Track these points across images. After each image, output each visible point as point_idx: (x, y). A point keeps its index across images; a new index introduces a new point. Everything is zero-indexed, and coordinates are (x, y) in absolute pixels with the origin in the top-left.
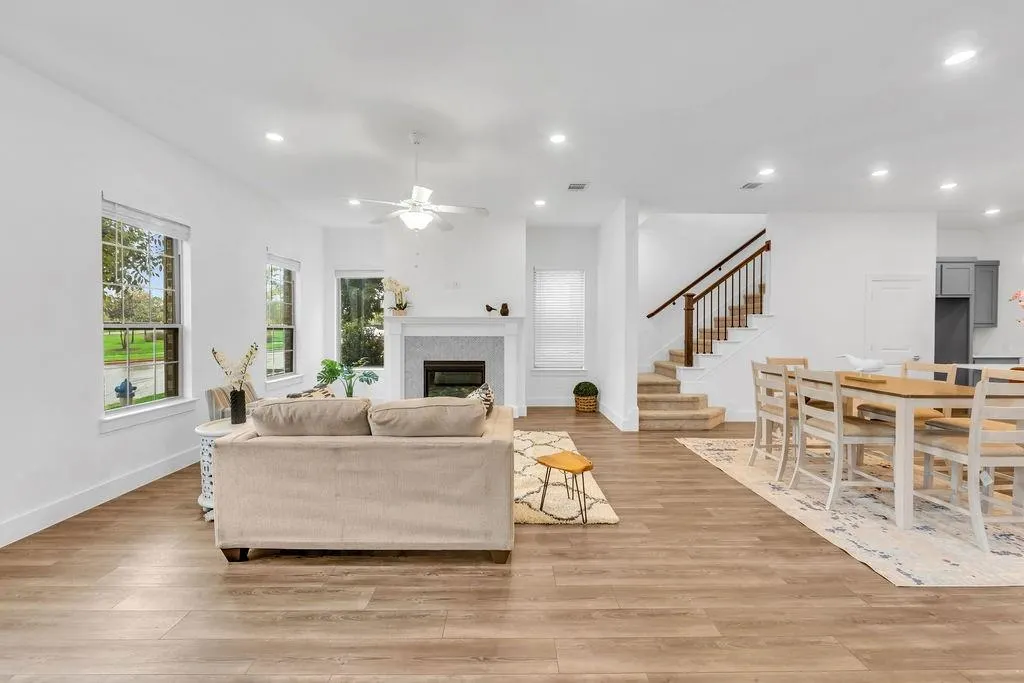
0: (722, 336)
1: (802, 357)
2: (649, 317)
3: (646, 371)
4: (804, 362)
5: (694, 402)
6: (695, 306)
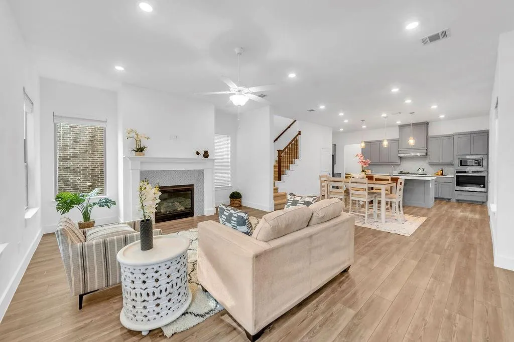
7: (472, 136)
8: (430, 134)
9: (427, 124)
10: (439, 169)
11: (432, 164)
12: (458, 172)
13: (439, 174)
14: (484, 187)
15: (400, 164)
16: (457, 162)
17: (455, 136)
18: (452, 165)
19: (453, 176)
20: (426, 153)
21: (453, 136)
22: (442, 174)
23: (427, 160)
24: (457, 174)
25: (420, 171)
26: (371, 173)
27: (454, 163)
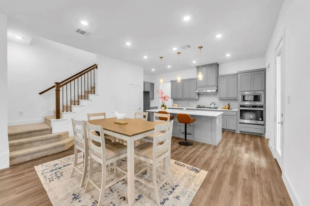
0: (76, 103)
1: (103, 112)
2: (40, 94)
3: (40, 122)
4: (104, 114)
5: (59, 137)
6: (61, 89)
7: (252, 73)
8: (220, 74)
9: (218, 65)
10: (226, 103)
11: (221, 99)
12: (241, 106)
13: (227, 108)
14: (262, 120)
15: (198, 100)
16: (240, 98)
17: (239, 75)
18: (236, 100)
19: (237, 110)
20: (217, 90)
21: (237, 74)
22: (229, 108)
23: (218, 96)
24: (241, 108)
25: (212, 106)
26: (178, 106)
27: (237, 98)
